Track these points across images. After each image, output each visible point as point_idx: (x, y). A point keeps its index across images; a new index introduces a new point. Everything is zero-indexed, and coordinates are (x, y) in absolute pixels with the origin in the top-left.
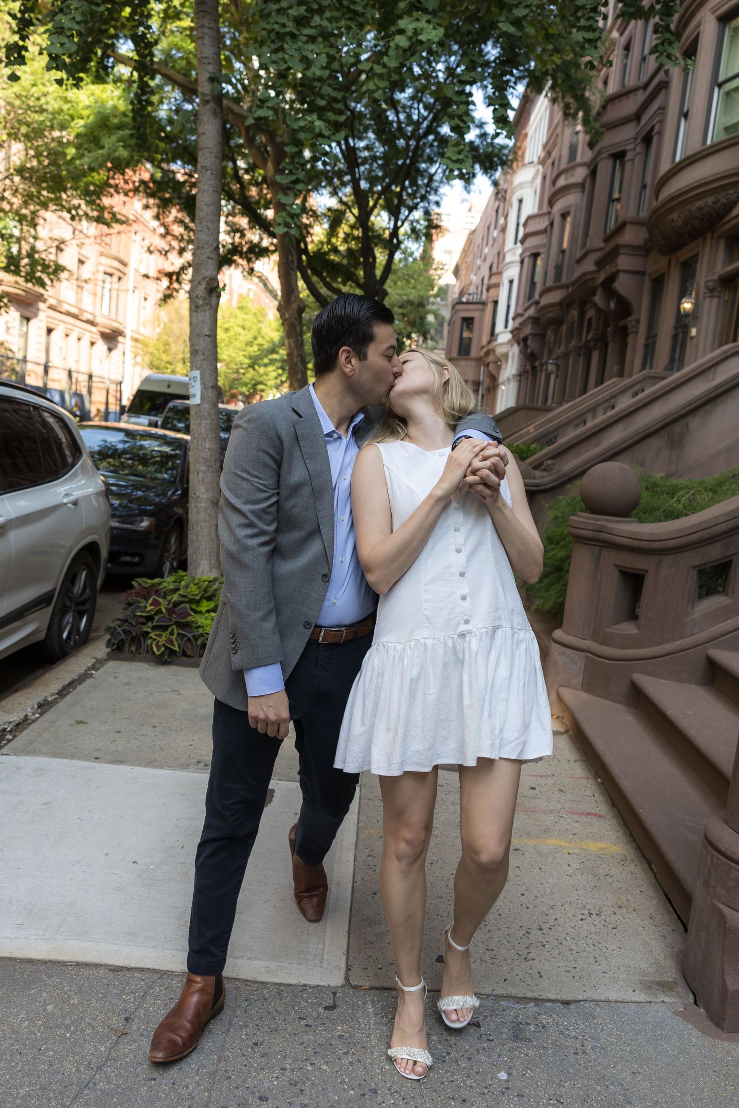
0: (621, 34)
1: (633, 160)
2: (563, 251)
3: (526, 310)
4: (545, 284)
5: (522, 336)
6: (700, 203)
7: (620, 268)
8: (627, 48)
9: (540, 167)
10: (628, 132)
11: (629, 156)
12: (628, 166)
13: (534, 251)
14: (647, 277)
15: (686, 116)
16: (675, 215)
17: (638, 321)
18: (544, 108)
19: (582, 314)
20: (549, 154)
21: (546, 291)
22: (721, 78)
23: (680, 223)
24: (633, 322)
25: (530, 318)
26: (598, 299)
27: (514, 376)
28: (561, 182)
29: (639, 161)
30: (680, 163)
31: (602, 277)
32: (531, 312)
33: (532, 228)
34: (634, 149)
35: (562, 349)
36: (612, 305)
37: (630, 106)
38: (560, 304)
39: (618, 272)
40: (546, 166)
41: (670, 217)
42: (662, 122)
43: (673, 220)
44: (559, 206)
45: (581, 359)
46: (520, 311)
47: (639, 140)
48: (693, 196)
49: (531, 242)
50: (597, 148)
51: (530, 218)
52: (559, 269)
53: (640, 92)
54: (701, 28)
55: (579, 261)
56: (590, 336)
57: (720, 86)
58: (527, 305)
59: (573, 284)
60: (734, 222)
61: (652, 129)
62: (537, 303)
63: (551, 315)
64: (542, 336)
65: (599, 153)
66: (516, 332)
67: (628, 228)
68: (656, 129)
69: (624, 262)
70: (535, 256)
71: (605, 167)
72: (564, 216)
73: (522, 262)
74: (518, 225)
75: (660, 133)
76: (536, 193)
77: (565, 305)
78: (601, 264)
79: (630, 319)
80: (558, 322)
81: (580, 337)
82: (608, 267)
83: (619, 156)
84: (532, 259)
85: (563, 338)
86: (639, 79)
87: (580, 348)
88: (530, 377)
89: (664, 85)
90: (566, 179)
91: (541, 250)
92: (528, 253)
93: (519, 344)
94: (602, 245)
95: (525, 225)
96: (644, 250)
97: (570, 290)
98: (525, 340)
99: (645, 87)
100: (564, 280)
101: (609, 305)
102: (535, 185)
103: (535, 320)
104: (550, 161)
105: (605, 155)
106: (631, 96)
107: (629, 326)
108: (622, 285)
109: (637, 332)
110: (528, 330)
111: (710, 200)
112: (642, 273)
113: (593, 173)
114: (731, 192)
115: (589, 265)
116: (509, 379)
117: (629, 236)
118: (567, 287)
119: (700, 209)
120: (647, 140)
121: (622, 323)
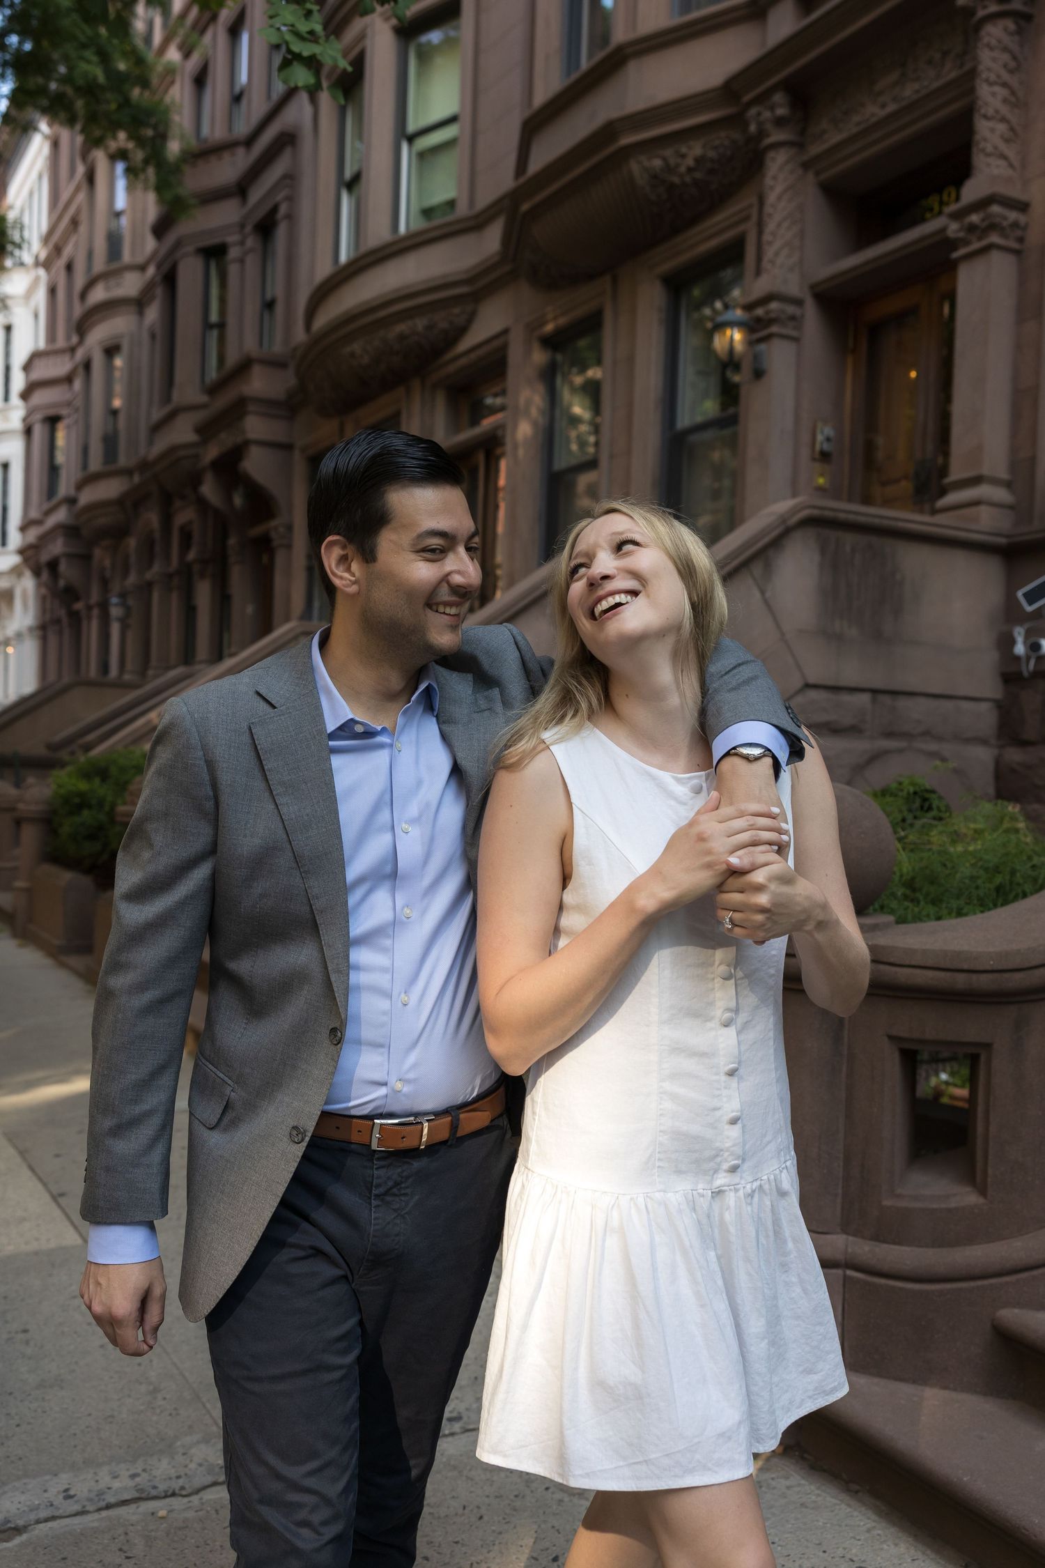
0: (187, 55)
1: (241, 261)
2: (115, 413)
3: (48, 513)
4: (85, 466)
5: (45, 557)
6: (401, 328)
7: (252, 435)
8: (200, 80)
9: (42, 272)
10: (225, 215)
11: (233, 253)
12: (233, 270)
13: (52, 412)
14: (297, 456)
15: (352, 184)
16: (356, 347)
17: (290, 528)
18: (34, 175)
19: (167, 519)
20: (57, 250)
21: (88, 479)
22: (412, 127)
23: (366, 360)
24: (281, 530)
25: (59, 527)
26: (209, 489)
27: (31, 629)
28: (99, 294)
29: (252, 262)
30: (350, 264)
31: (212, 452)
32: (61, 516)
33: (40, 373)
34: (242, 243)
35: (132, 579)
36: (238, 501)
37: (228, 170)
38: (120, 502)
39: (246, 444)
40: (54, 271)
41: (347, 350)
42: (290, 199)
43: (352, 355)
44: (99, 335)
45: (175, 598)
46: (34, 514)
47: (249, 228)
48: (390, 316)
49: (42, 397)
50: (171, 238)
51: (35, 356)
52: (110, 442)
53: (241, 151)
54: (368, 42)
55: (156, 428)
56: (192, 555)
57: (411, 139)
58: (46, 506)
59: (144, 466)
60: (463, 361)
61: (275, 209)
62: (71, 501)
63: (102, 521)
64: (85, 558)
65: (178, 245)
66: (30, 553)
67: (257, 370)
68: (283, 210)
69: (255, 426)
70: (52, 421)
71: (190, 271)
72: (111, 351)
73: (28, 431)
74: (8, 369)
75: (289, 217)
76: (36, 316)
77: (131, 503)
78: (206, 431)
79: (273, 523)
80: (118, 533)
81: (167, 557)
82: (223, 435)
83: (214, 253)
84: (47, 428)
85: (133, 559)
86: (230, 129)
87: (170, 576)
88: (67, 632)
89: (288, 140)
90: (107, 289)
91: (64, 412)
92: (38, 416)
93: (37, 573)
94: (204, 399)
95: (27, 367)
96: (288, 407)
97: (137, 479)
98: (53, 565)
99: (249, 142)
100: (123, 461)
101: (229, 499)
102: (33, 303)
103: (70, 531)
104: (61, 263)
105: (190, 249)
106: (226, 156)
107: (273, 535)
108: (257, 465)
109: (289, 547)
110: (57, 547)
111: (420, 323)
112: (287, 447)
113: (169, 279)
114: (456, 311)
115: (183, 432)
116: (19, 635)
117: (259, 384)
118: (128, 472)
119: (402, 337)
120: (265, 228)
121: (256, 531)
